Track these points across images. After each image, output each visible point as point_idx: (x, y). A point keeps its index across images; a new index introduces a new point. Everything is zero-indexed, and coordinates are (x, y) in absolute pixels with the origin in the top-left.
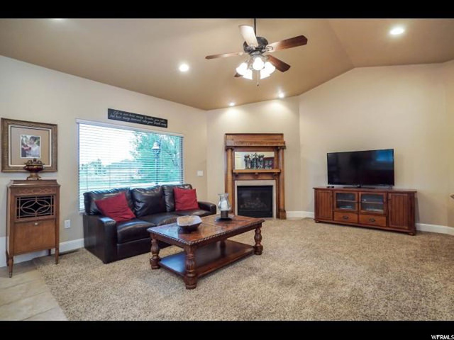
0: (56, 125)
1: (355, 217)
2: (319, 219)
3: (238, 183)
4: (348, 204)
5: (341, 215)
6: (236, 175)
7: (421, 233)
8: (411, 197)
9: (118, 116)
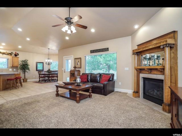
0: (81, 58)
3: (142, 75)
9: (92, 52)
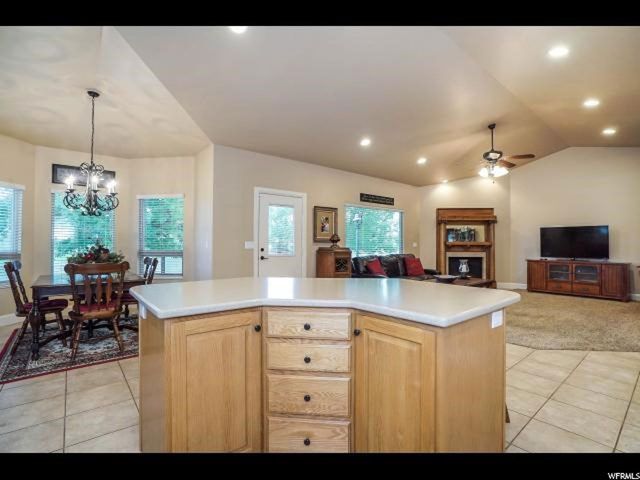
1: (569, 286)
2: (531, 289)
3: (450, 254)
4: (562, 274)
5: (554, 285)
6: (449, 248)
7: (635, 301)
8: (624, 269)
9: (366, 198)
